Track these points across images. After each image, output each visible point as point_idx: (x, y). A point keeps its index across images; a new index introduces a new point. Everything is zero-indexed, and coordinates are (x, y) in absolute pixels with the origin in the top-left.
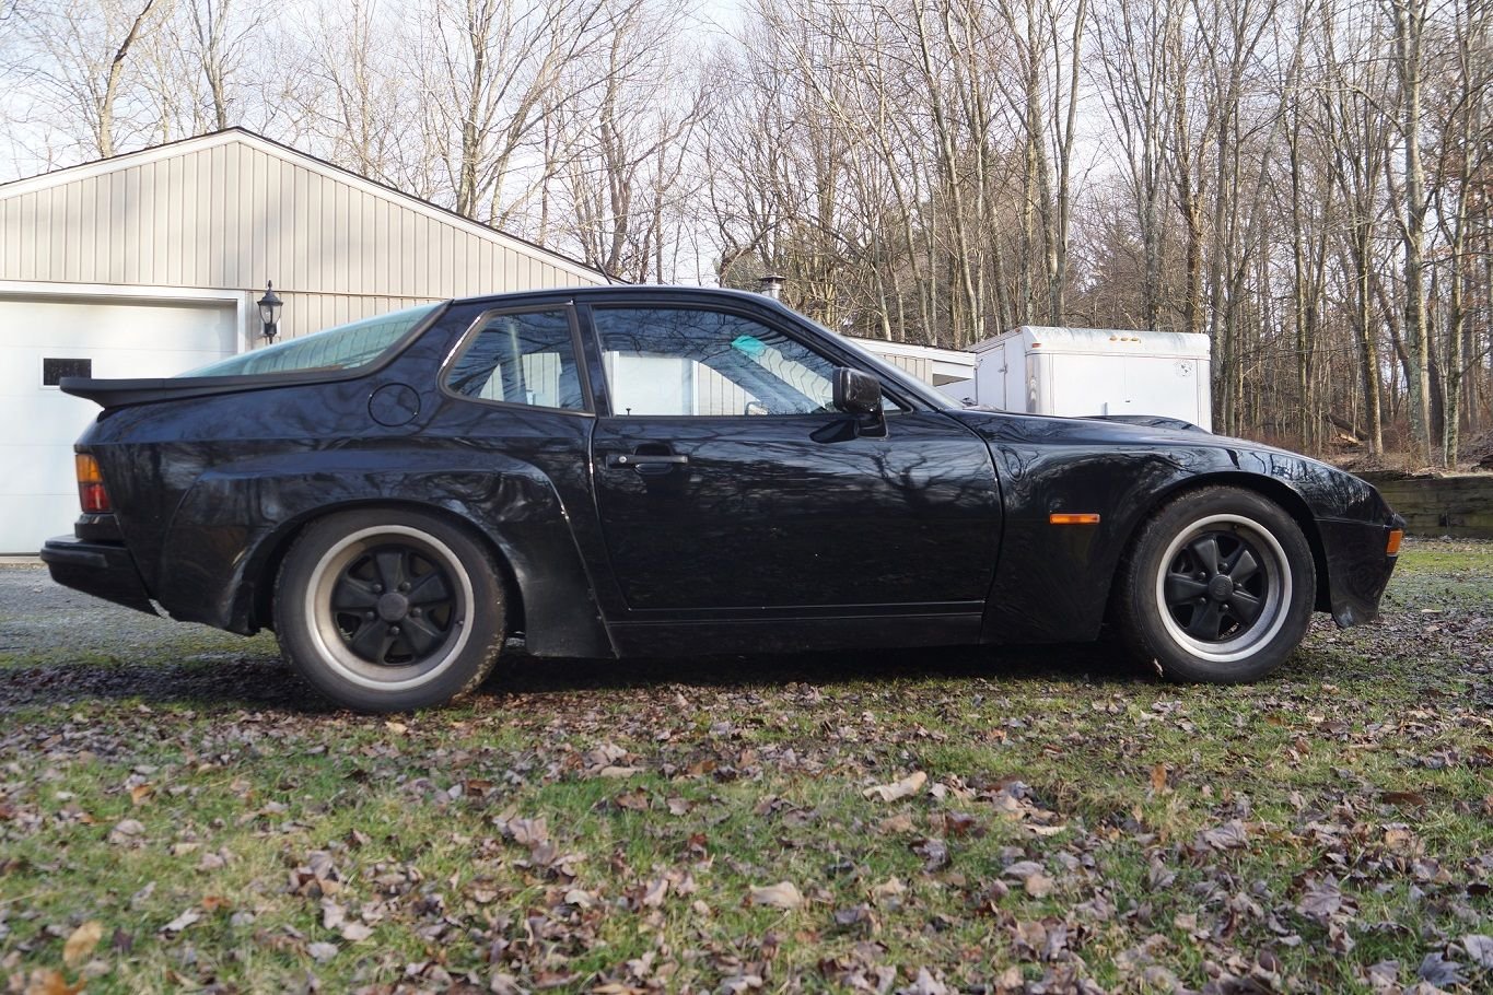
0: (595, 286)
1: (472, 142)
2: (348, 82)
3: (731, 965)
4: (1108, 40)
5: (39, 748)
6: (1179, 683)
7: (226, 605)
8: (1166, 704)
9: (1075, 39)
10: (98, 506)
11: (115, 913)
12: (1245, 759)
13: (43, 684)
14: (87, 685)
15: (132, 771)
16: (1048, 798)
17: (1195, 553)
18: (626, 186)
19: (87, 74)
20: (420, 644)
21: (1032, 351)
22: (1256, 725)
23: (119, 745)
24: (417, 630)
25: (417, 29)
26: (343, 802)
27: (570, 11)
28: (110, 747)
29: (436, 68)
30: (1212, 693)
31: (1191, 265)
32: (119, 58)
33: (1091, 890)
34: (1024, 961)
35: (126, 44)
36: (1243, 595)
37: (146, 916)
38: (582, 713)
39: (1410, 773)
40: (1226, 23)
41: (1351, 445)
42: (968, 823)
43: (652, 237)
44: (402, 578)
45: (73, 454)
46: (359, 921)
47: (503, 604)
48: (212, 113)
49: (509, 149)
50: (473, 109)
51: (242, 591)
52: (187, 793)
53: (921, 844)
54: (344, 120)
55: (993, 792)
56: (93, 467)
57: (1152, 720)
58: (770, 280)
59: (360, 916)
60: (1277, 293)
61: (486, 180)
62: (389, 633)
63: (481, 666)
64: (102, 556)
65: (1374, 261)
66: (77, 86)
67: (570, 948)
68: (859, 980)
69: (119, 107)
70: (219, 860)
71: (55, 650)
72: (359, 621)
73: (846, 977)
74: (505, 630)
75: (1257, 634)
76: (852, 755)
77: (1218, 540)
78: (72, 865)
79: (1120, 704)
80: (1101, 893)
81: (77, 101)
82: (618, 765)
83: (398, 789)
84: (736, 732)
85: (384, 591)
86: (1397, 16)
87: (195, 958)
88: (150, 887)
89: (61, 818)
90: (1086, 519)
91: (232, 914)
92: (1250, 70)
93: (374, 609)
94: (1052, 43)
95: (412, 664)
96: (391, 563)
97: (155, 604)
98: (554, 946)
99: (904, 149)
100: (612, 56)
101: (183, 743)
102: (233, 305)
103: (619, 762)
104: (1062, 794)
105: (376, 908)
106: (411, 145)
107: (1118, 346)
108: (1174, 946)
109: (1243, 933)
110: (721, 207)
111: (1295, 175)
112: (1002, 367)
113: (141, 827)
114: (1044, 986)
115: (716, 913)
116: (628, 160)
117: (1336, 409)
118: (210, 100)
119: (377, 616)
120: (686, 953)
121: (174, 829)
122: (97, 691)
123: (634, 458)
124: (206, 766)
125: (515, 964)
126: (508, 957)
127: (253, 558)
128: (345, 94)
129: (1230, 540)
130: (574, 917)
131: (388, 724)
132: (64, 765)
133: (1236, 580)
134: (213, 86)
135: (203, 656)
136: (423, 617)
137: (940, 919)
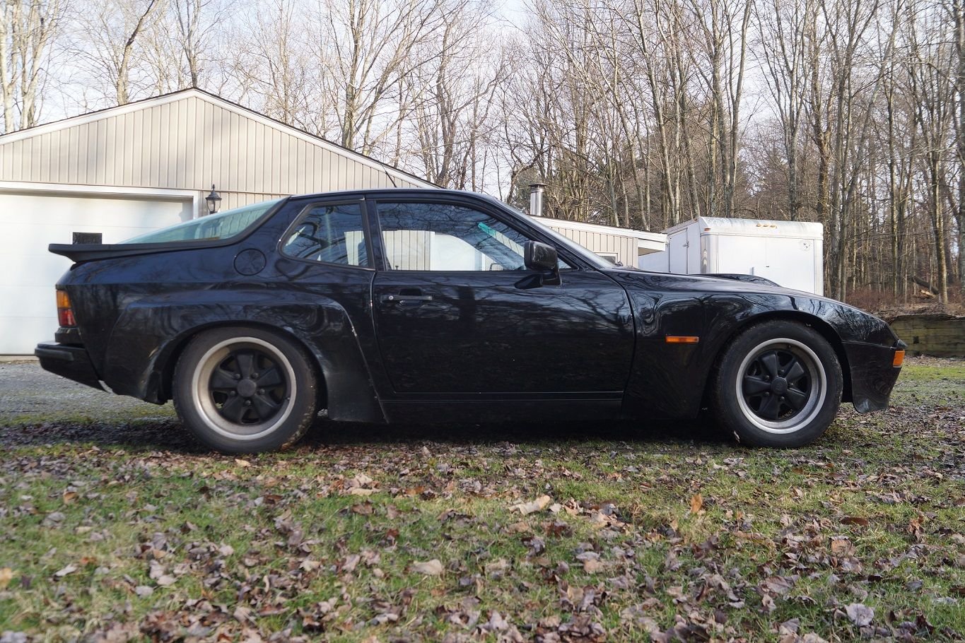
0: (415, 188)
1: (351, 97)
2: (276, 58)
3: (384, 607)
4: (766, 32)
5: (22, 470)
6: (750, 447)
7: (143, 384)
8: (734, 460)
9: (743, 30)
10: (70, 323)
11: (28, 566)
12: (766, 494)
13: (41, 433)
14: (68, 434)
15: (70, 484)
16: (627, 515)
17: (763, 363)
18: (452, 124)
19: (112, 54)
20: (264, 411)
21: (705, 233)
22: (787, 474)
23: (69, 469)
24: (262, 403)
25: (318, 24)
26: (189, 505)
27: (415, 13)
28: (64, 470)
29: (330, 51)
30: (770, 454)
31: (821, 178)
32: (129, 43)
33: (624, 570)
34: (564, 612)
35: (134, 35)
36: (794, 391)
37: (45, 567)
38: (362, 457)
39: (870, 505)
40: (843, 19)
41: (929, 297)
42: (563, 528)
43: (468, 158)
44: (253, 370)
45: (54, 290)
46: (171, 575)
47: (314, 387)
48: (190, 79)
49: (376, 100)
50: (353, 76)
51: (153, 377)
52: (98, 498)
53: (529, 540)
54: (272, 83)
55: (594, 510)
56: (66, 299)
57: (720, 469)
58: (536, 186)
59: (172, 572)
60: (879, 195)
61: (360, 121)
62: (245, 405)
63: (300, 426)
64: (70, 353)
65: (946, 176)
66: (106, 61)
67: (290, 594)
68: (456, 618)
69: (133, 74)
70: (101, 537)
71: (57, 413)
72: (226, 397)
73: (448, 616)
74: (316, 404)
75: (803, 417)
76: (516, 486)
77: (779, 354)
78: (14, 538)
79: (704, 459)
80: (631, 573)
81: (106, 71)
82: (365, 488)
83: (227, 499)
84: (451, 470)
85: (242, 378)
86: (955, 14)
87: (65, 592)
88: (53, 551)
89: (19, 510)
90: (690, 339)
91: (96, 567)
92: (858, 51)
93: (235, 389)
94: (728, 33)
95: (260, 424)
96: (246, 361)
97: (101, 382)
98: (281, 592)
99: (630, 102)
100: (444, 42)
101: (108, 469)
102: (190, 200)
103: (365, 486)
104: (636, 512)
105: (183, 567)
106: (314, 99)
107: (761, 230)
108: (661, 606)
109: (710, 600)
110: (512, 139)
111: (890, 119)
112: (685, 243)
113: (62, 516)
114: (567, 626)
115: (387, 578)
116: (454, 108)
117: (920, 274)
118: (188, 69)
119: (237, 394)
120: (358, 599)
121: (83, 518)
122: (72, 438)
123: (398, 297)
124: (114, 482)
125: (253, 602)
126: (249, 597)
127: (161, 354)
128: (274, 67)
129: (786, 355)
130: (300, 576)
131: (237, 460)
132: (31, 480)
133: (790, 381)
134: (190, 61)
135: (146, 418)
136: (265, 394)
137: (523, 585)
